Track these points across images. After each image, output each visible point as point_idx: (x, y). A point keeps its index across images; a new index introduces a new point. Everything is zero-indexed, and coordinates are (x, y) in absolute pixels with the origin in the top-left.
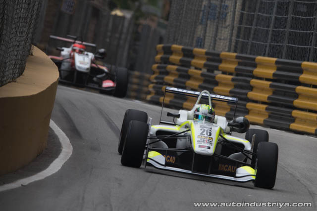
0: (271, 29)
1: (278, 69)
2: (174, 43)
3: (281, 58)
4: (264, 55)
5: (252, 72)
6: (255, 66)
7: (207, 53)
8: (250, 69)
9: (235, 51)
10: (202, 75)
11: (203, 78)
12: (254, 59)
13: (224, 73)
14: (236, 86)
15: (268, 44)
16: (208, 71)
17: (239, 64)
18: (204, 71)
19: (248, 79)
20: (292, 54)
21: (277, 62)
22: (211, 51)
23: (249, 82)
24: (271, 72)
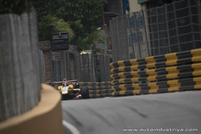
0: (168, 38)
1: (179, 58)
2: (118, 61)
3: (179, 51)
4: (169, 53)
5: (165, 64)
6: (166, 60)
7: (138, 61)
8: (163, 62)
9: (152, 55)
10: (138, 73)
11: (139, 75)
12: (164, 57)
13: (150, 69)
14: (158, 74)
15: (169, 46)
16: (141, 70)
17: (157, 61)
18: (139, 70)
19: (164, 68)
20: (184, 48)
21: (177, 55)
22: (140, 59)
23: (165, 70)
24: (175, 61)
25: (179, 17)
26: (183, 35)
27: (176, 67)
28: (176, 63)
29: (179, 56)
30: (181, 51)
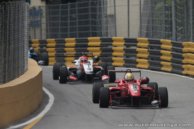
0: (69, 27)
1: (77, 42)
4: (68, 38)
5: (64, 45)
6: (65, 42)
15: (69, 33)
17: (57, 43)
22: (40, 40)
23: (64, 49)
24: (74, 44)
25: (80, 13)
26: (82, 26)
27: (74, 48)
28: (74, 46)
29: (77, 41)
30: (79, 37)
